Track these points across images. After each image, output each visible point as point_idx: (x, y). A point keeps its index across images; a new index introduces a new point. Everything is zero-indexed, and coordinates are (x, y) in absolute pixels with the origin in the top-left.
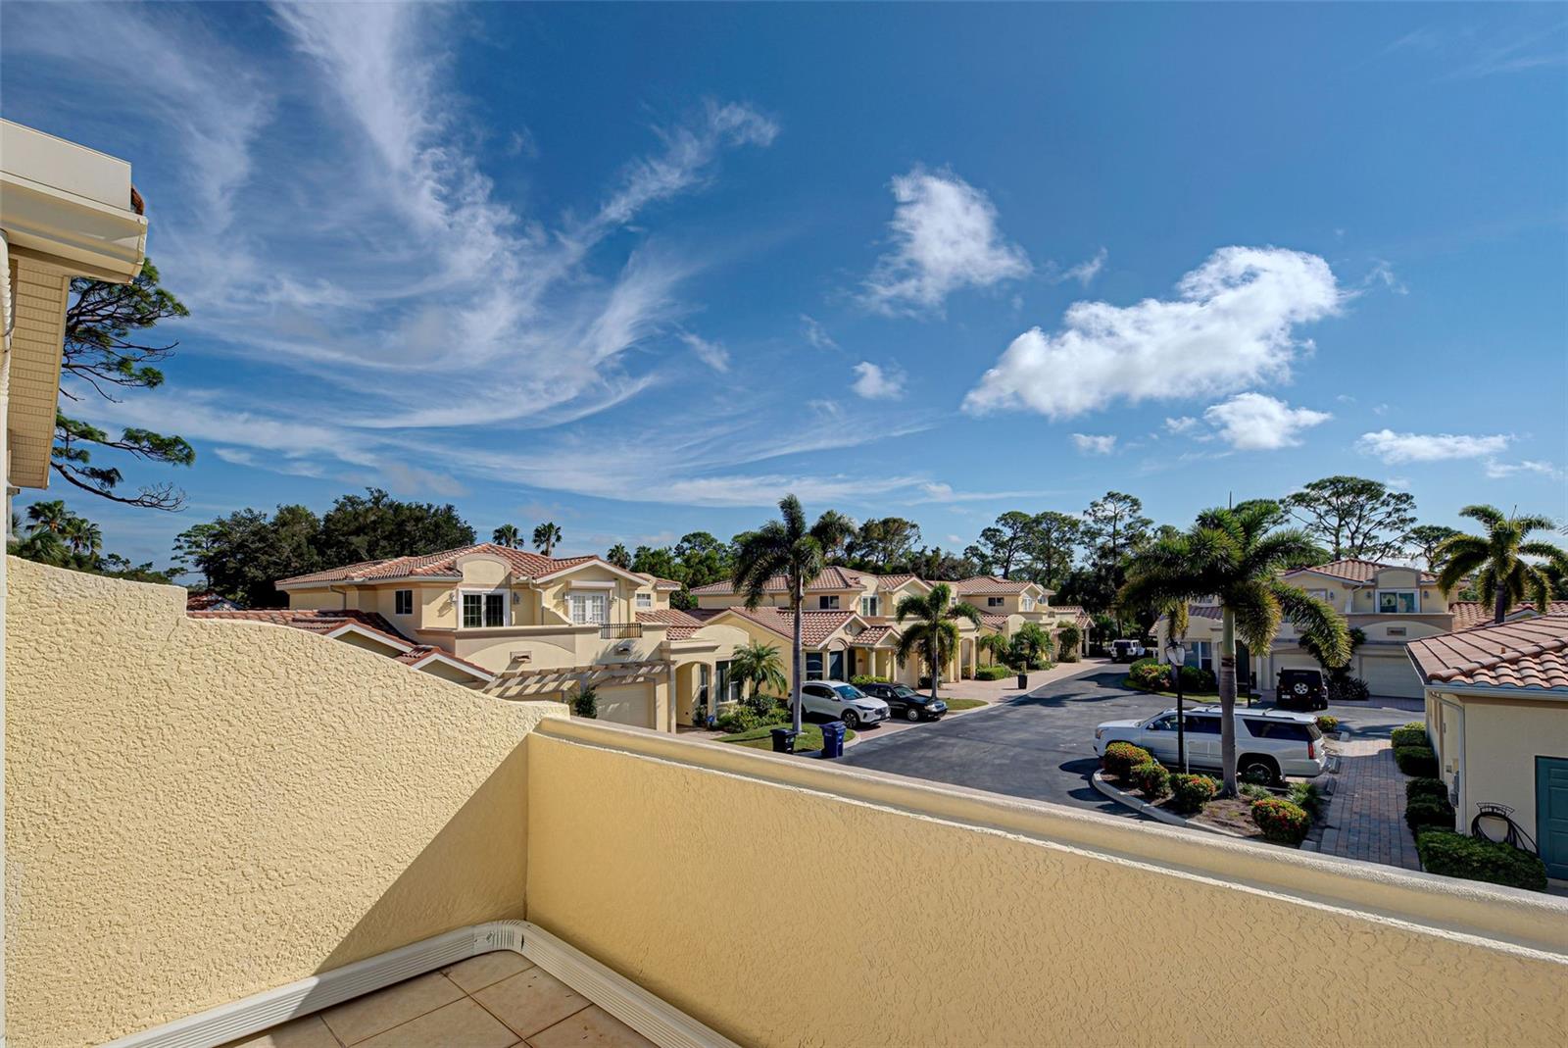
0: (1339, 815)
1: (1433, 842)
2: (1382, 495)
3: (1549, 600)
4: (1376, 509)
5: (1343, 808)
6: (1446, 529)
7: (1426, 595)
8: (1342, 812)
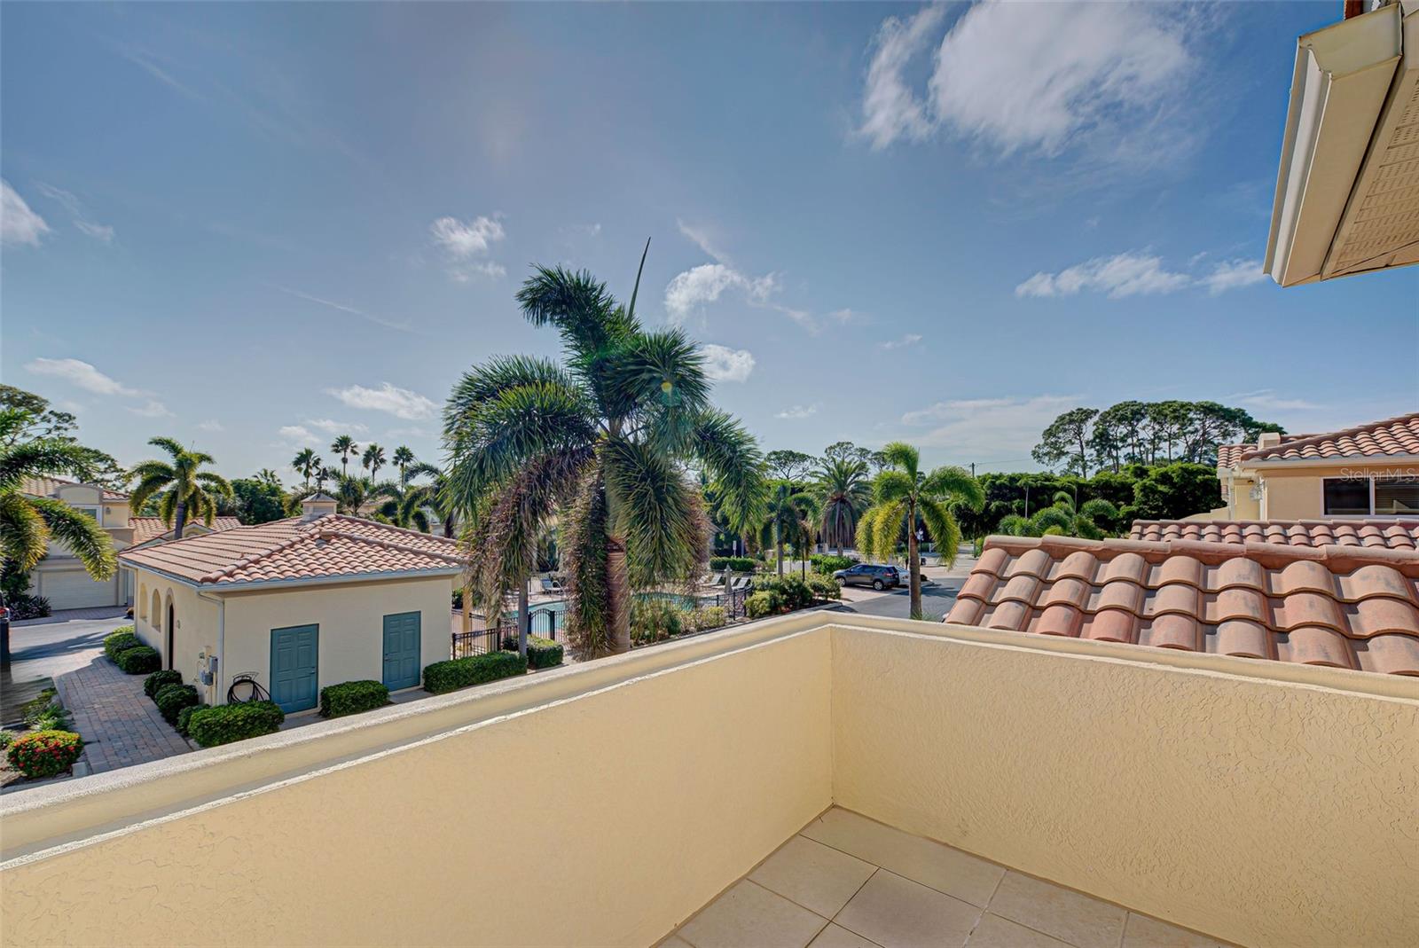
0: (89, 729)
1: (205, 718)
2: (42, 411)
3: (214, 517)
4: (35, 424)
5: (90, 722)
6: (96, 452)
7: (108, 511)
8: (92, 725)
